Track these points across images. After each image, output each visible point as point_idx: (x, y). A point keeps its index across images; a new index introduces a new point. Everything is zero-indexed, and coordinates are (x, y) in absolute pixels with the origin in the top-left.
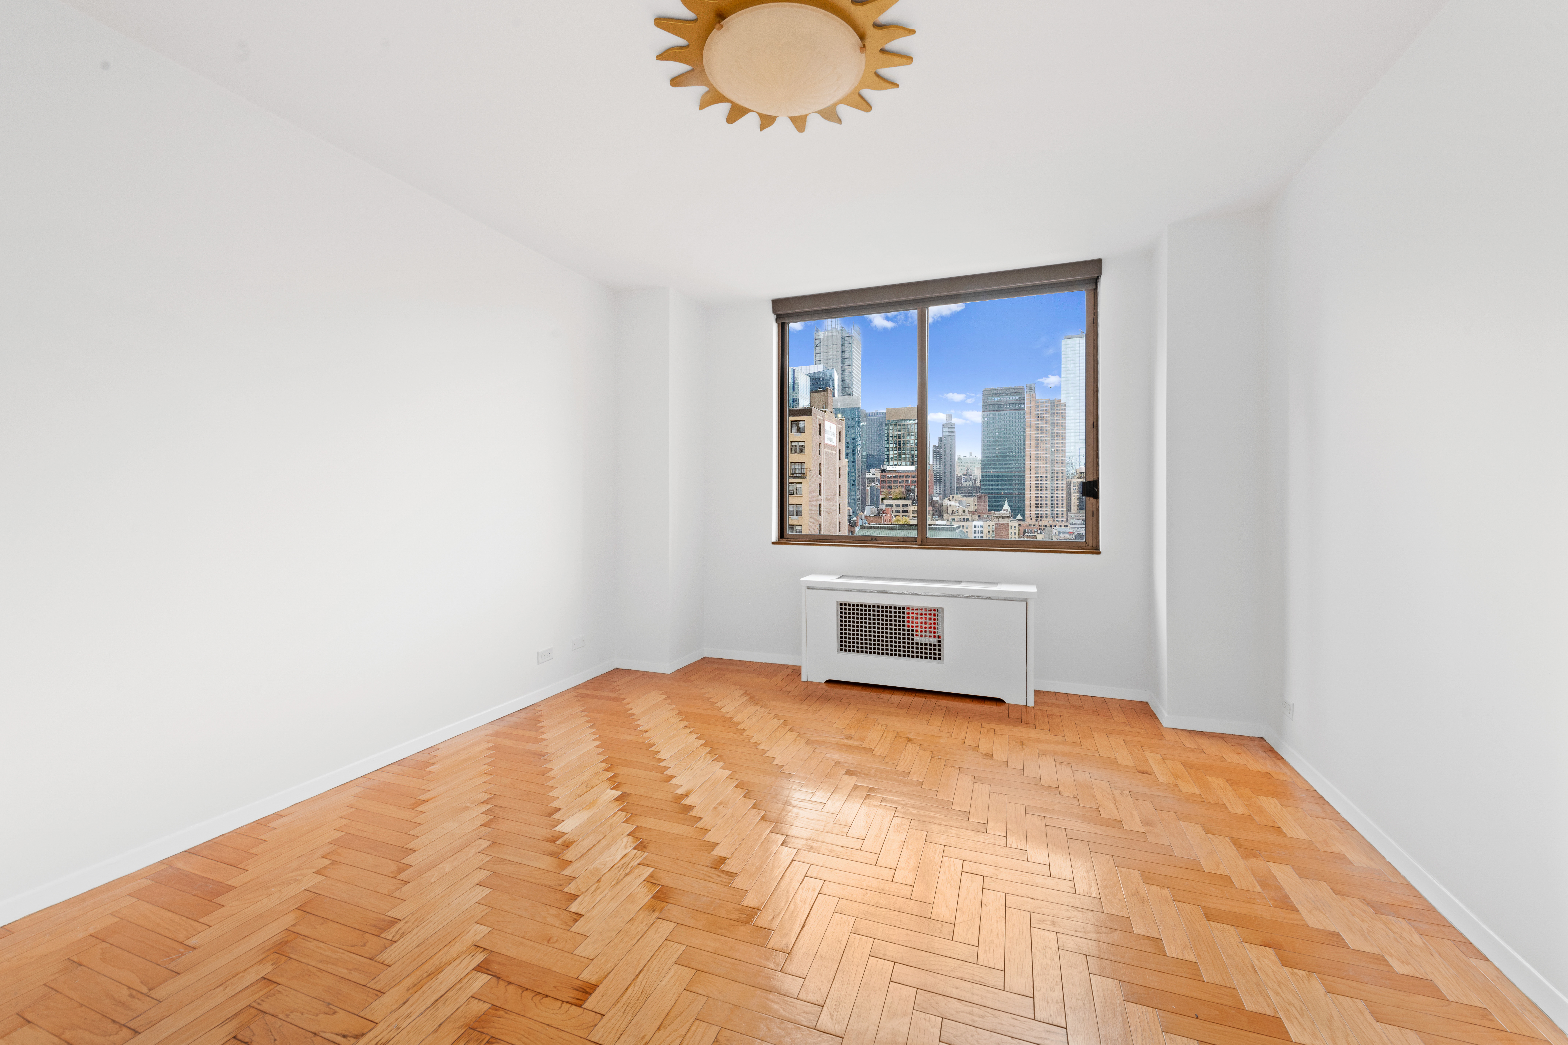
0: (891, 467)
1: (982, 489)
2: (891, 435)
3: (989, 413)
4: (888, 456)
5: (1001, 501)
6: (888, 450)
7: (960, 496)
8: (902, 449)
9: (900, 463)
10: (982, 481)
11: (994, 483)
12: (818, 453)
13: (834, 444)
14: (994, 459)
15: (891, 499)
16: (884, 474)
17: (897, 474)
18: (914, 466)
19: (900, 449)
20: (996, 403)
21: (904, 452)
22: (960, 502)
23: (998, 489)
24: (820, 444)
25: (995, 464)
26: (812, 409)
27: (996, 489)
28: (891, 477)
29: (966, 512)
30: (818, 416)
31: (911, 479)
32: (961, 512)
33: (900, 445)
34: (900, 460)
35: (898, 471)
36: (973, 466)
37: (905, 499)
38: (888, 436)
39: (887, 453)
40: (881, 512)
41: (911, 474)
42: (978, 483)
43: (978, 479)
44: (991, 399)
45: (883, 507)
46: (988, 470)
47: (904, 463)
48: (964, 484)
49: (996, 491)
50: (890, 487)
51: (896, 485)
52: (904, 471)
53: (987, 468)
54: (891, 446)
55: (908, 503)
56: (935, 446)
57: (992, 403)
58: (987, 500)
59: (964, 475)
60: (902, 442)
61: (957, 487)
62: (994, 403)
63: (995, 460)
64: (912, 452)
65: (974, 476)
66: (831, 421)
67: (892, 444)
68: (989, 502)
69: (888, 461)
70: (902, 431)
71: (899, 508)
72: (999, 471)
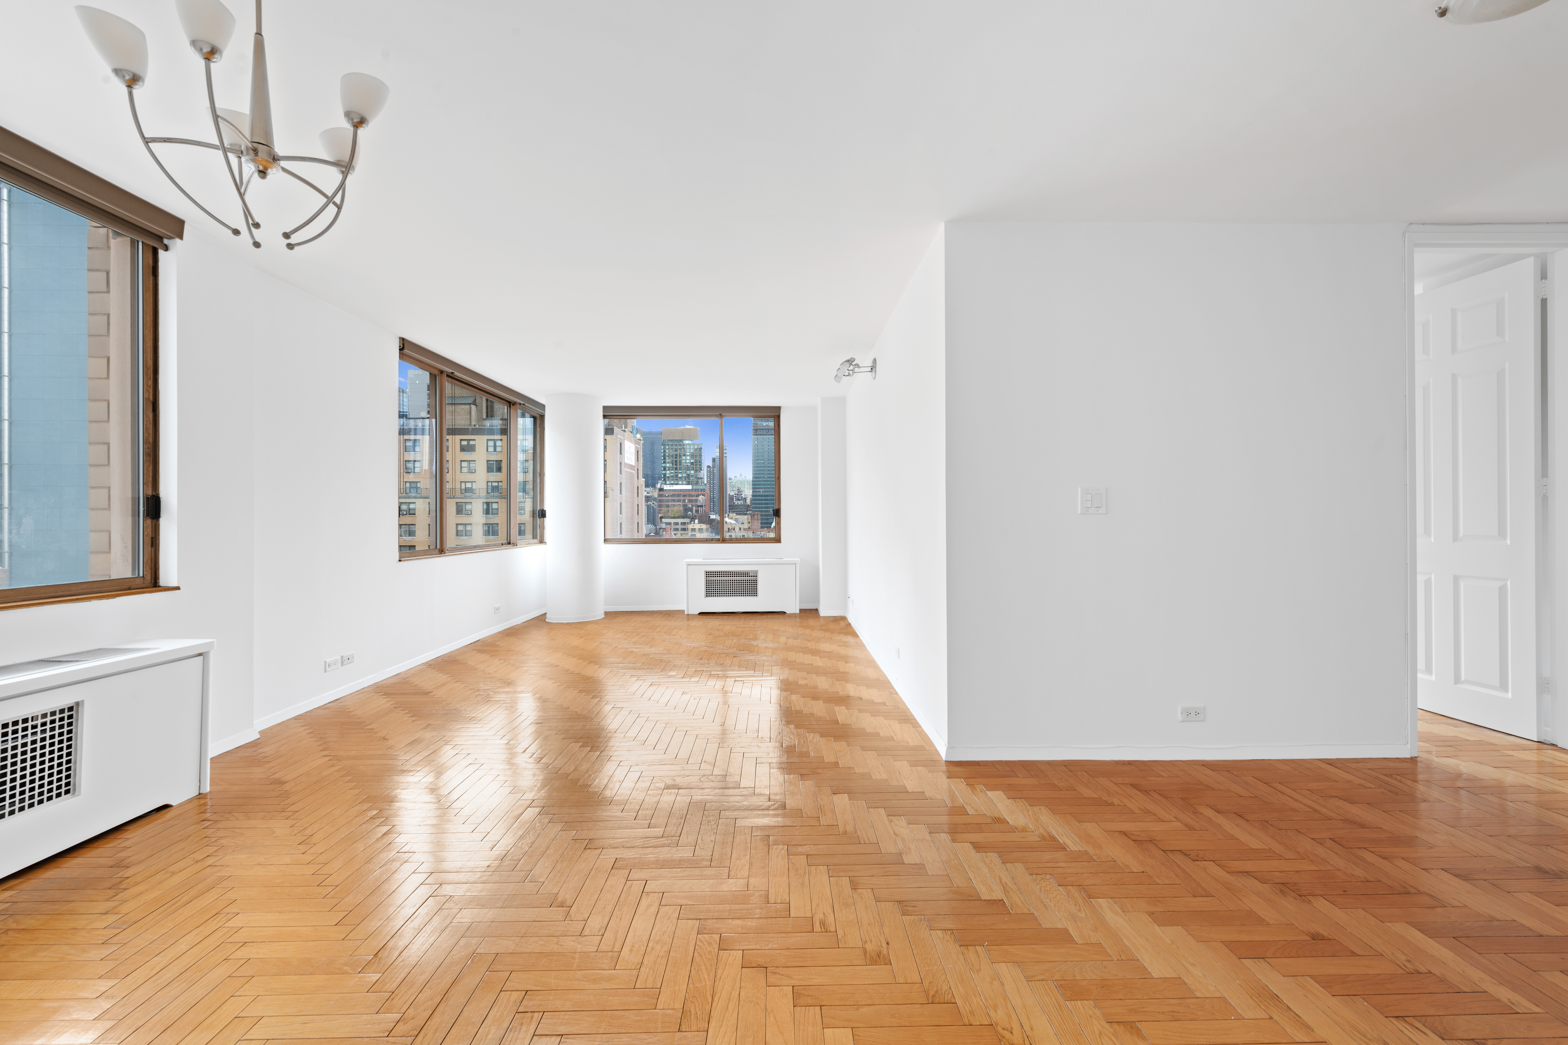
0: (668, 486)
1: (753, 507)
2: (667, 455)
3: (759, 436)
4: (665, 475)
5: (770, 519)
6: (665, 469)
7: (735, 514)
8: (678, 469)
9: (677, 482)
10: (752, 500)
11: (763, 502)
12: (619, 472)
13: (633, 464)
14: (763, 479)
15: (668, 517)
16: (661, 493)
17: (674, 493)
18: (691, 486)
19: (676, 469)
20: (765, 428)
21: (681, 471)
22: (736, 520)
23: (767, 508)
24: (621, 463)
25: (764, 485)
26: (613, 429)
27: (765, 508)
28: (668, 496)
29: (742, 529)
30: (619, 436)
31: (688, 498)
32: (737, 529)
33: (676, 465)
34: (676, 479)
35: (675, 490)
36: (742, 486)
37: (683, 518)
38: (664, 455)
39: (664, 472)
40: (662, 530)
41: (688, 493)
42: (748, 502)
43: (748, 498)
44: (760, 424)
45: (664, 526)
46: (758, 490)
47: (680, 482)
48: (736, 503)
49: (765, 510)
50: (668, 506)
51: (673, 503)
52: (681, 490)
53: (757, 488)
54: (668, 465)
55: (686, 522)
56: (709, 467)
57: (761, 428)
58: (759, 518)
59: (735, 494)
60: (678, 462)
61: (729, 506)
62: (763, 428)
63: (764, 481)
64: (688, 472)
65: (744, 495)
66: (630, 441)
67: (669, 463)
68: (762, 519)
69: (665, 480)
70: (679, 451)
71: (678, 526)
72: (768, 491)
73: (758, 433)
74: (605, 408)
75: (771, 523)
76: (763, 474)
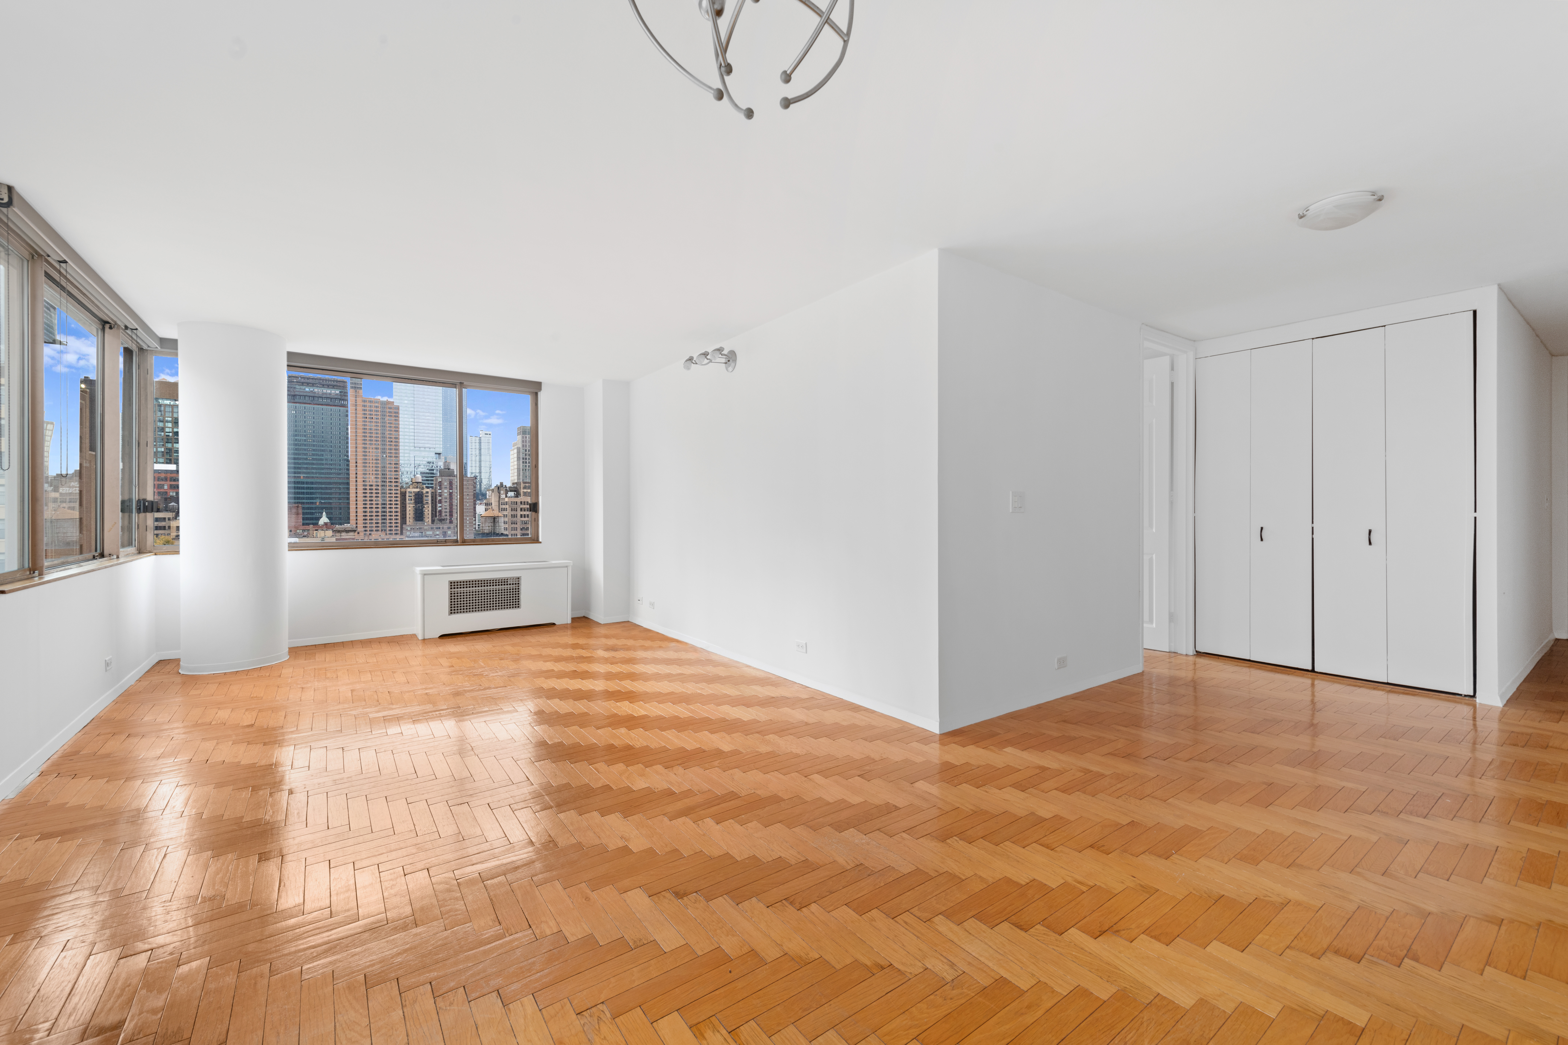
3: (297, 405)
5: (317, 512)
11: (305, 491)
14: (305, 461)
20: (308, 394)
23: (313, 498)
25: (307, 468)
27: (309, 499)
44: (300, 388)
46: (296, 475)
49: (310, 501)
53: (295, 473)
57: (302, 394)
62: (305, 394)
63: (307, 464)
68: (304, 513)
72: (313, 477)
73: (296, 400)
74: (290, 354)
75: (318, 519)
76: (306, 454)
